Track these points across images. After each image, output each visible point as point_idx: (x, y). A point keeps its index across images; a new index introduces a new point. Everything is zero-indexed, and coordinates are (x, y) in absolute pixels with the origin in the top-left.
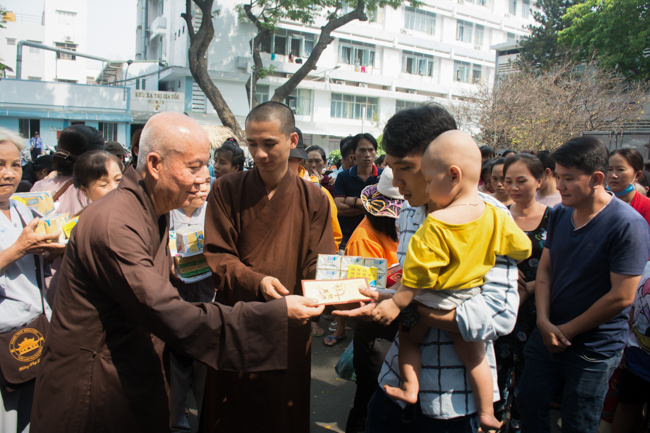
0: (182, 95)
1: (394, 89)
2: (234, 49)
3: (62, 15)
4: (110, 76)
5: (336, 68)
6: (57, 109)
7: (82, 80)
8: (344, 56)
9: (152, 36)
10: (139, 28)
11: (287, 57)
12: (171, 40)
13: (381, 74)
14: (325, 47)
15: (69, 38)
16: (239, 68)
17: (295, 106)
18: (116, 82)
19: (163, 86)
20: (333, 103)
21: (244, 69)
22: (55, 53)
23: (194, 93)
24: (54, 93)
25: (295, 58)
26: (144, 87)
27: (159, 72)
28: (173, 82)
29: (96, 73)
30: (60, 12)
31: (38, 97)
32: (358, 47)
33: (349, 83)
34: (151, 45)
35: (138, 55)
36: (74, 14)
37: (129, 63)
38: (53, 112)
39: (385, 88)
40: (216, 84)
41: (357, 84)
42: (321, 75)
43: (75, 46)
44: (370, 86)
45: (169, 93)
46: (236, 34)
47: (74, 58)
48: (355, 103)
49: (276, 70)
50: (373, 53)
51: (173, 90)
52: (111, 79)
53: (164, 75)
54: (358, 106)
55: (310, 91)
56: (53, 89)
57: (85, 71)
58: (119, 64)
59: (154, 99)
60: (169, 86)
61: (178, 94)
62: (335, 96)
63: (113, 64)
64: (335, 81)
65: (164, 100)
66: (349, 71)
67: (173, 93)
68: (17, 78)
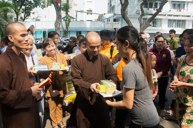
0: (120, 23)
1: (192, 16)
2: (136, 8)
3: (88, 3)
4: (100, 18)
5: (170, 11)
7: (94, 20)
8: (173, 7)
9: (112, 6)
10: (108, 4)
11: (153, 9)
12: (117, 7)
13: (187, 11)
14: (165, 4)
15: (90, 9)
16: (137, 13)
17: (156, 24)
18: (102, 20)
19: (115, 20)
20: (169, 23)
21: (139, 14)
22: (87, 13)
23: (124, 22)
24: (86, 24)
25: (156, 9)
26: (109, 21)
27: (114, 16)
28: (118, 19)
29: (97, 18)
30: (88, 2)
31: (82, 25)
32: (178, 3)
33: (174, 16)
34: (112, 8)
35: (108, 12)
36: (91, 2)
37: (105, 14)
38: (86, 29)
39: (188, 16)
40: (129, 19)
41: (178, 16)
42: (165, 14)
43: (92, 11)
44: (183, 16)
45: (116, 22)
46: (137, 3)
47: (91, 14)
48: (177, 22)
49: (148, 13)
50: (184, 5)
51: (118, 21)
52: (101, 19)
53: (115, 17)
54: (178, 23)
55: (161, 19)
57: (94, 17)
58: (103, 15)
59: (112, 24)
60: (117, 20)
62: (170, 20)
63: (101, 15)
64: (169, 15)
65: (115, 24)
66: (175, 12)
67: (117, 22)
68: (76, 20)
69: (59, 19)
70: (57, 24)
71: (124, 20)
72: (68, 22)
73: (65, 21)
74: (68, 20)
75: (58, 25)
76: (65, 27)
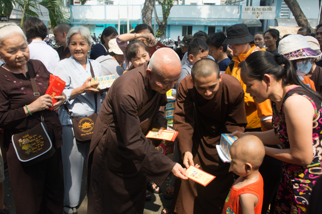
0: (274, 8)
6: (202, 20)
7: (218, 3)
19: (263, 3)
23: (282, 6)
24: (201, 11)
26: (251, 5)
31: (193, 14)
38: (200, 22)
45: (266, 7)
51: (269, 5)
56: (201, 8)
59: (256, 11)
60: (267, 3)
61: (271, 7)
65: (263, 12)
67: (268, 7)
68: (183, 4)
69: (150, 2)
70: (146, 10)
71: (284, 3)
72: (166, 7)
73: (163, 4)
74: (168, 3)
75: (148, 14)
76: (162, 16)
